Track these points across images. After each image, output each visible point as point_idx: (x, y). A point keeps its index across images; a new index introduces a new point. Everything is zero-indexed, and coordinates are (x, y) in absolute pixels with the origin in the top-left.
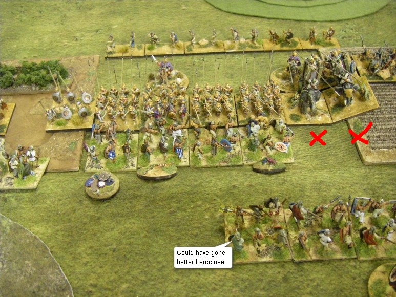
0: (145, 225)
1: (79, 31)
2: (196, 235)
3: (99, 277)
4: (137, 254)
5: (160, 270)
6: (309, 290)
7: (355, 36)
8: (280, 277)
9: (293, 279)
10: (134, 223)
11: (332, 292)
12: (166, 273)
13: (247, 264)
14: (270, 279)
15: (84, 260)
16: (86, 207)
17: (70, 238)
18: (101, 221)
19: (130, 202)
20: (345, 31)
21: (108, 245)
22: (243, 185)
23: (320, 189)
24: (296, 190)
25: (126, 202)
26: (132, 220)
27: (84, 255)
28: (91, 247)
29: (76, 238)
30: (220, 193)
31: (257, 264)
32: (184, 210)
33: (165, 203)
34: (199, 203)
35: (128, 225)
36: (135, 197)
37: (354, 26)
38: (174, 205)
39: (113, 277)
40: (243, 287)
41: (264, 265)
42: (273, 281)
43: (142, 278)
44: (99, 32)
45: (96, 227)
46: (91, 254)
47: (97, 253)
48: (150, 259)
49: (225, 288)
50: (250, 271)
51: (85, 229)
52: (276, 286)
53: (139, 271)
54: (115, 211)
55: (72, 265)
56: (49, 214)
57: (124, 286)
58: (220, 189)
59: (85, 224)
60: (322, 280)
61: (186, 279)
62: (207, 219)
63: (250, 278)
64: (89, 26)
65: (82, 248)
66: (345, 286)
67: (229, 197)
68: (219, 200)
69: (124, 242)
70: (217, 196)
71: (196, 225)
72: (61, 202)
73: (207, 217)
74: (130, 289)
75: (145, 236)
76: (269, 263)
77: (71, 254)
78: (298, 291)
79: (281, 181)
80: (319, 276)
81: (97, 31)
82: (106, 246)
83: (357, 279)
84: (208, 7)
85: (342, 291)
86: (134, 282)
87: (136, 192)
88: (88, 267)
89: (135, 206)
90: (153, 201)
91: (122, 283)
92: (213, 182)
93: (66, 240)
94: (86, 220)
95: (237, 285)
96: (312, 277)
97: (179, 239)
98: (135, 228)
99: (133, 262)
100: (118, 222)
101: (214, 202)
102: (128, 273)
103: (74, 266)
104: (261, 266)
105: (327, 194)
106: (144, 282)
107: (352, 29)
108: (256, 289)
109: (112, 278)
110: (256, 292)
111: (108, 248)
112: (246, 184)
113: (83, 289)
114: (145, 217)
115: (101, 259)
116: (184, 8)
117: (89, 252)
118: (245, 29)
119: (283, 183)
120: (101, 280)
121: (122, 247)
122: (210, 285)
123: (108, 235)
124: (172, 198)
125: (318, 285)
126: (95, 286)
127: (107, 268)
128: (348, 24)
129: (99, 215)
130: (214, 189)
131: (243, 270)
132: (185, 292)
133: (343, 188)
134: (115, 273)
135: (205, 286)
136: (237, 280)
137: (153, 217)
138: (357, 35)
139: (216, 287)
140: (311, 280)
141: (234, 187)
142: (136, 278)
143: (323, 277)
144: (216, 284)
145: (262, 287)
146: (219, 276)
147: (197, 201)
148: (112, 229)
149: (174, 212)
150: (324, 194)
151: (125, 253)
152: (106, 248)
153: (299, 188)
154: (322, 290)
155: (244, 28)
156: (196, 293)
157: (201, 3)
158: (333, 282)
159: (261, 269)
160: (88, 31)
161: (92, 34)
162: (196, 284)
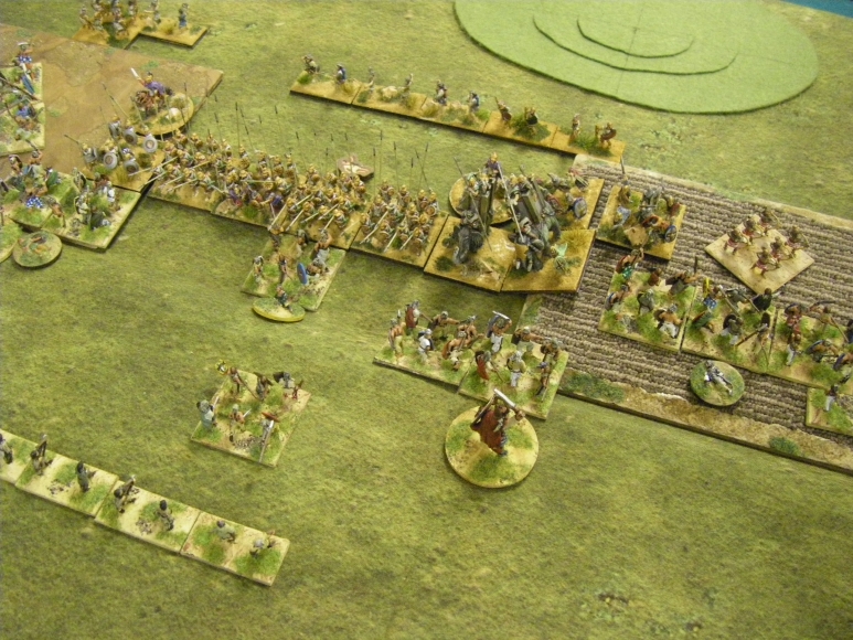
0: (124, 352)
1: (222, 17)
2: (177, 388)
3: (33, 398)
4: (93, 386)
5: (107, 416)
6: (270, 513)
7: (669, 147)
8: (245, 481)
9: (259, 492)
10: (112, 344)
11: (297, 527)
12: (110, 422)
13: (215, 449)
14: (231, 479)
15: (29, 371)
16: (69, 302)
17: (27, 337)
18: (76, 328)
19: (123, 314)
20: (657, 135)
21: (66, 363)
22: (278, 341)
23: (383, 384)
24: (348, 374)
25: (119, 311)
26: (113, 340)
27: (32, 365)
28: (45, 358)
29: (35, 340)
30: (241, 343)
31: (227, 454)
32: (183, 350)
33: (165, 330)
34: (208, 347)
35: (103, 345)
36: (133, 308)
37: (684, 128)
38: (175, 337)
39: (50, 403)
40: (190, 475)
41: (235, 460)
42: (233, 483)
43: (80, 418)
44: (249, 28)
45: (65, 334)
46: (40, 366)
47: (48, 367)
48: (104, 397)
49: (168, 468)
50: (214, 459)
51: (51, 332)
52: (231, 490)
53: (83, 407)
54: (99, 320)
55: (11, 371)
56: (21, 297)
57: (54, 420)
58: (244, 338)
59: (55, 325)
60: (296, 509)
61: (129, 439)
62: (204, 372)
63: (207, 468)
64: (242, 13)
65: (35, 355)
66: (320, 527)
67: (251, 352)
68: (234, 351)
69: (87, 365)
70: (236, 346)
71: (185, 375)
72: (42, 285)
73: (206, 369)
74: (59, 426)
75: (116, 367)
76: (243, 458)
77: (18, 358)
78: (254, 509)
79: (334, 354)
80: (295, 502)
81: (248, 26)
82: (62, 362)
83: (343, 526)
84: (449, 25)
85: (310, 531)
86: (68, 418)
87: (137, 303)
88: (28, 381)
89: (127, 321)
90: (152, 323)
91: (55, 415)
92: (243, 323)
93: (22, 338)
94: (58, 320)
95: (184, 471)
96: (285, 499)
97: (154, 385)
98: (110, 351)
99: (82, 394)
100: (94, 337)
101: (228, 352)
102: (68, 405)
103: (12, 374)
104: (231, 458)
105: (389, 397)
106: (80, 424)
107: (674, 134)
108: (204, 485)
109: (46, 405)
110: (203, 489)
111: (63, 366)
112: (285, 341)
113: (8, 406)
114: (131, 342)
115: (47, 377)
116: (410, 16)
117: (40, 362)
118: (482, 84)
119: (337, 358)
120: (34, 402)
121: (81, 370)
122: (154, 457)
123: (74, 349)
124: (178, 327)
125: (286, 512)
126: (21, 406)
127: (48, 390)
128: (674, 121)
129: (77, 318)
130: (237, 334)
131: (205, 455)
132: (118, 454)
133: (419, 396)
134: (54, 400)
135: (146, 456)
136: (190, 465)
137: (140, 345)
138: (674, 147)
139: (158, 463)
140: (282, 502)
141: (265, 340)
142: (73, 415)
143: (300, 504)
144: (160, 460)
145: (213, 485)
146: (170, 450)
147: (207, 343)
148: (82, 344)
149: (170, 347)
150: (384, 394)
151: (79, 380)
152: (61, 366)
153: (352, 374)
154: (287, 519)
155: (482, 81)
156: (130, 460)
157: (444, 14)
158: (308, 516)
159: (228, 463)
160: (235, 23)
161: (237, 29)
162: (137, 450)
